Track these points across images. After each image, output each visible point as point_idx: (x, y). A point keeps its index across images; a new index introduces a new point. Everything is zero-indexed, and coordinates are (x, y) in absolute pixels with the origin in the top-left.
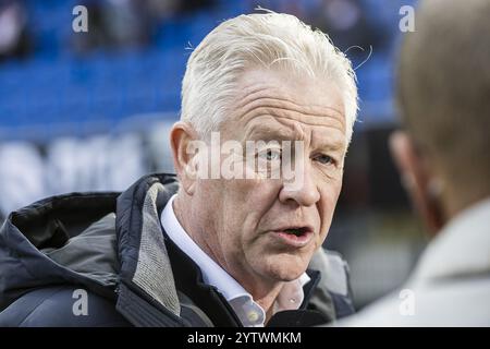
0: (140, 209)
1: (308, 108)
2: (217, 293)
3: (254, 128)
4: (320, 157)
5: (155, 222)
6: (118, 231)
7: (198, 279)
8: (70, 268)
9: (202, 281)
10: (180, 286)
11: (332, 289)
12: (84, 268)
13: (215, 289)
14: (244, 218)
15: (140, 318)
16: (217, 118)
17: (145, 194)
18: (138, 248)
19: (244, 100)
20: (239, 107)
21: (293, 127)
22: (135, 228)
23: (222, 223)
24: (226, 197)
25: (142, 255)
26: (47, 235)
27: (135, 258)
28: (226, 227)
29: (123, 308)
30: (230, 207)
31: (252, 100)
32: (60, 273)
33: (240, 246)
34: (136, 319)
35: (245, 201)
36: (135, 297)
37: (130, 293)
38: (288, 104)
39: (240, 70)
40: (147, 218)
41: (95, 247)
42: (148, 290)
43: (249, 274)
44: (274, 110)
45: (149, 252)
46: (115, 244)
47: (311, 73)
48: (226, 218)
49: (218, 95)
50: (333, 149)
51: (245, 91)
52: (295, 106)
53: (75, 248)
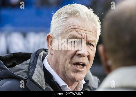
0: (37, 58)
1: (86, 29)
2: (57, 83)
3: (70, 35)
4: (89, 43)
5: (41, 62)
6: (30, 64)
7: (52, 79)
8: (15, 73)
9: (53, 80)
10: (46, 81)
11: (93, 87)
12: (19, 74)
13: (56, 82)
14: (66, 60)
15: (32, 88)
16: (60, 32)
17: (39, 54)
18: (35, 69)
19: (67, 27)
20: (66, 28)
21: (82, 35)
22: (34, 63)
23: (60, 62)
24: (61, 54)
25: (36, 71)
26: (11, 64)
27: (33, 72)
28: (61, 63)
29: (28, 85)
30: (62, 57)
31: (70, 27)
32: (12, 74)
33: (64, 69)
34: (31, 89)
35: (66, 55)
36: (32, 83)
37: (31, 81)
38: (80, 28)
39: (66, 18)
40: (39, 61)
41: (23, 68)
42: (36, 81)
43: (67, 79)
44: (76, 29)
45: (38, 70)
46: (29, 67)
47: (87, 19)
48: (61, 60)
49: (60, 25)
50: (93, 42)
51: (68, 24)
52: (82, 28)
53: (17, 68)
